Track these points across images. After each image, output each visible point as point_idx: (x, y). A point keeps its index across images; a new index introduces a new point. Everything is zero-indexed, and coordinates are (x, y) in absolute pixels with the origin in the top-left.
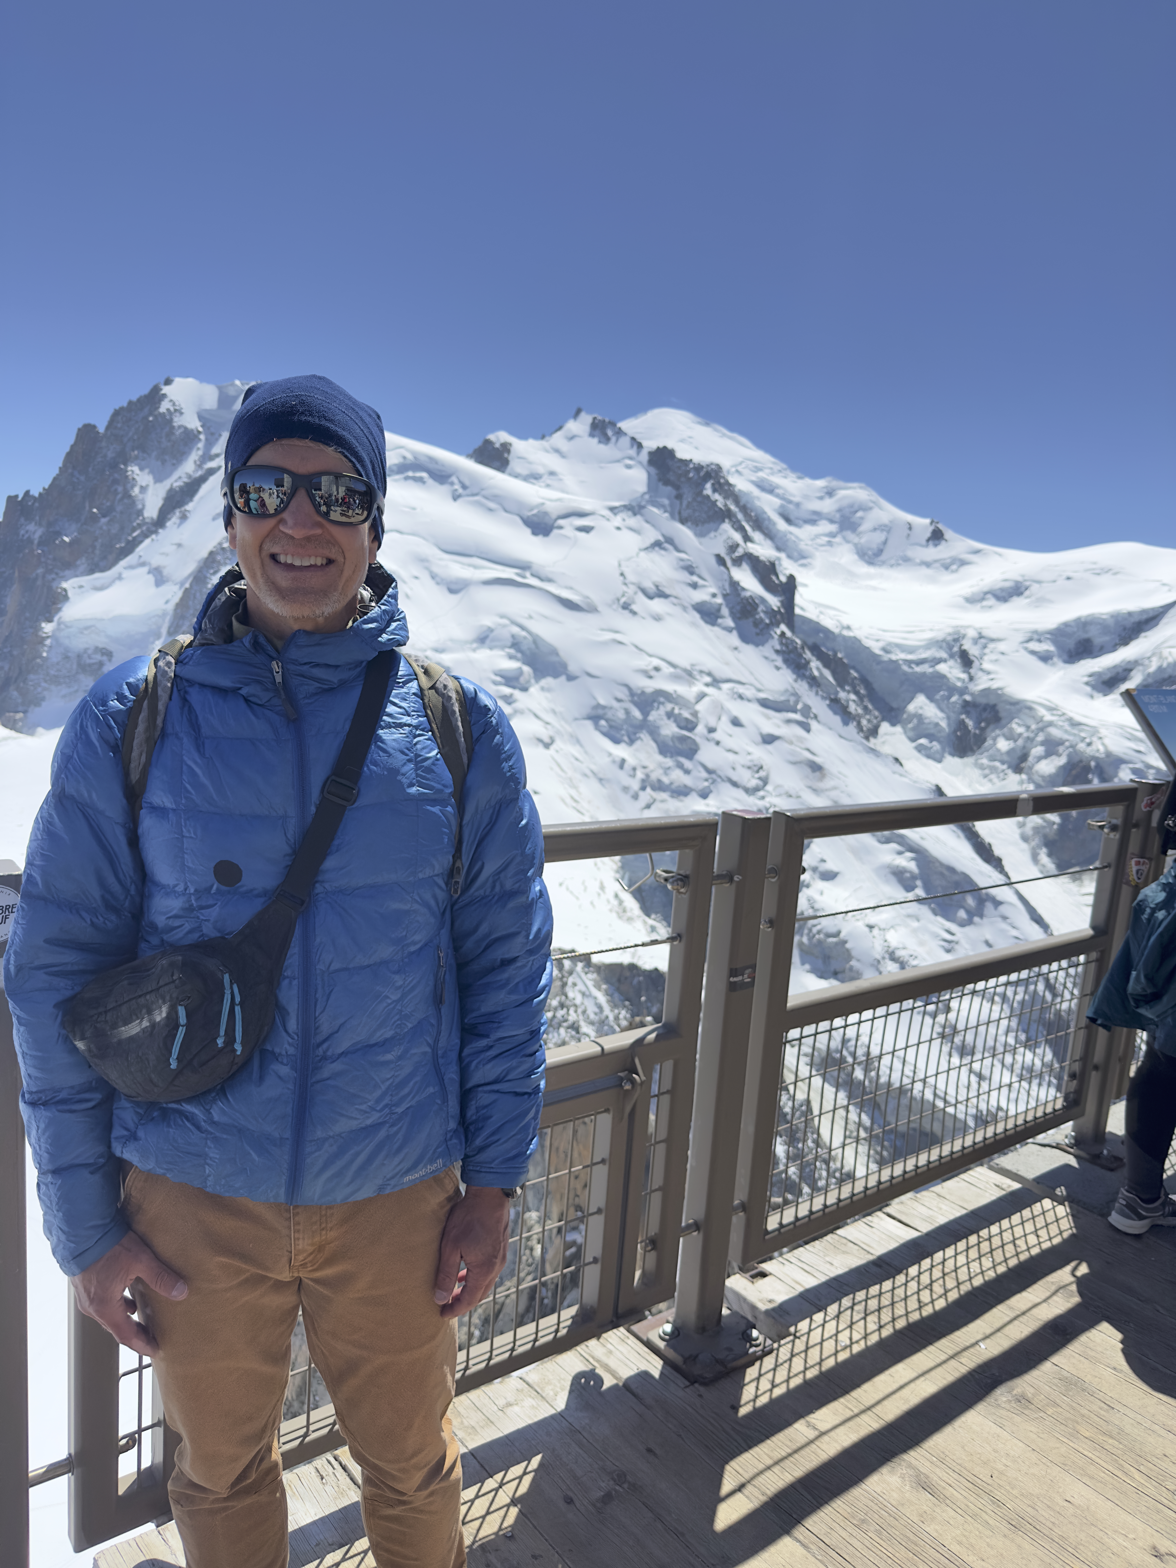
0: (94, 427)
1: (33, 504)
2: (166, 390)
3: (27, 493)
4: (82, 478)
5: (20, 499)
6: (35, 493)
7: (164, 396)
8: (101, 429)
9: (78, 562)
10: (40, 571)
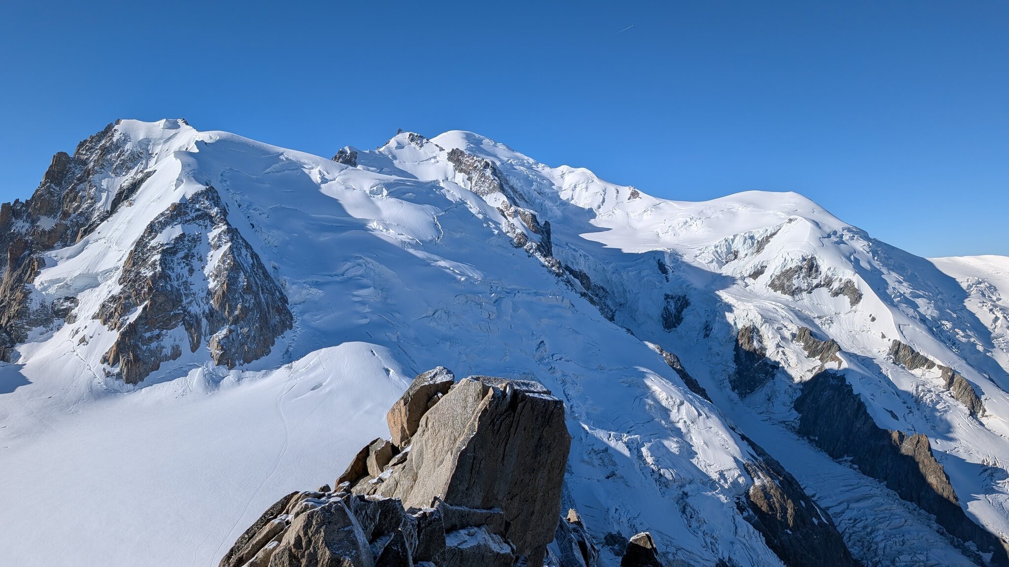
0: (65, 154)
1: (21, 208)
2: (116, 127)
3: (17, 201)
4: (57, 189)
5: (11, 205)
6: (23, 200)
7: (115, 130)
8: (71, 155)
9: (55, 245)
10: (27, 252)
